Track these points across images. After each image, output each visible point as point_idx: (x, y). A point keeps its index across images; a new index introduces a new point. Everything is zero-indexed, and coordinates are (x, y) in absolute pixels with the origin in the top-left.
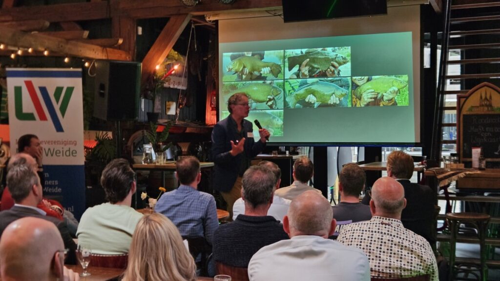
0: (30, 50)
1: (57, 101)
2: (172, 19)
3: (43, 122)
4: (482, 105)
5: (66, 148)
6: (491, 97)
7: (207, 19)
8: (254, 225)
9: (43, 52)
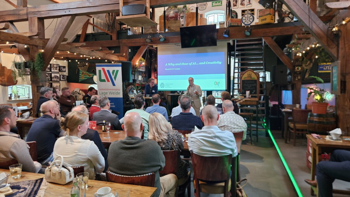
0: (94, 57)
1: (113, 75)
2: (142, 47)
3: (109, 82)
4: (248, 77)
5: (116, 92)
6: (251, 74)
7: (154, 47)
8: (186, 116)
9: (98, 58)
